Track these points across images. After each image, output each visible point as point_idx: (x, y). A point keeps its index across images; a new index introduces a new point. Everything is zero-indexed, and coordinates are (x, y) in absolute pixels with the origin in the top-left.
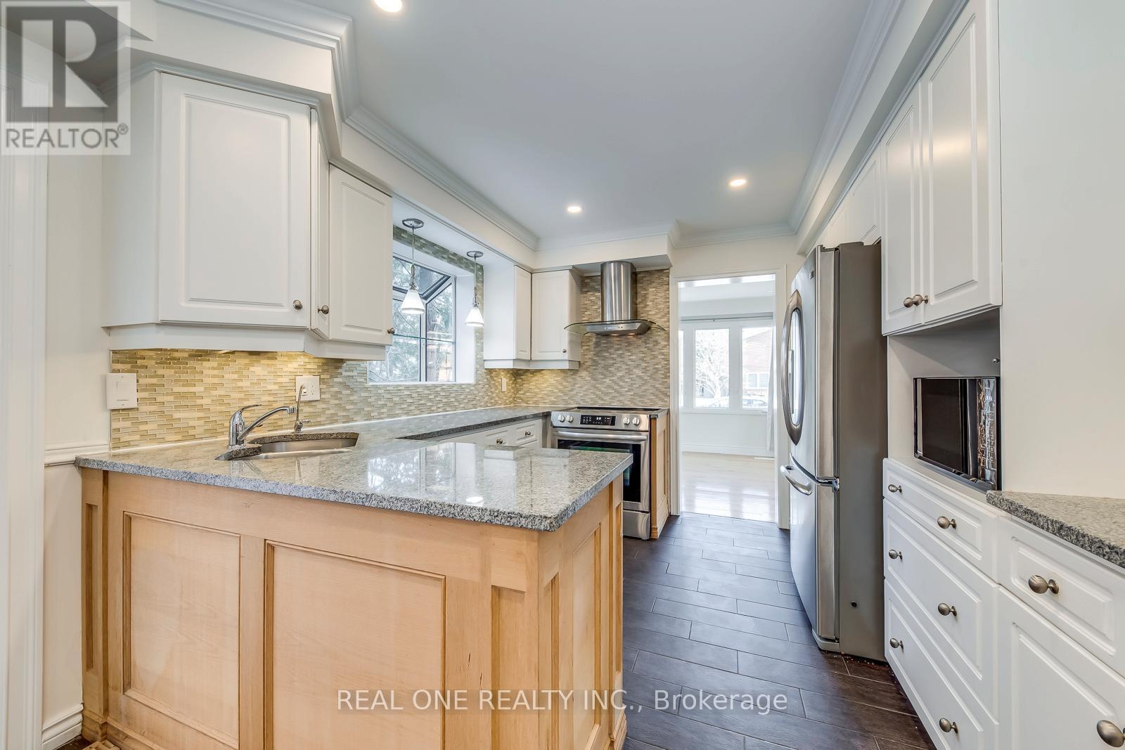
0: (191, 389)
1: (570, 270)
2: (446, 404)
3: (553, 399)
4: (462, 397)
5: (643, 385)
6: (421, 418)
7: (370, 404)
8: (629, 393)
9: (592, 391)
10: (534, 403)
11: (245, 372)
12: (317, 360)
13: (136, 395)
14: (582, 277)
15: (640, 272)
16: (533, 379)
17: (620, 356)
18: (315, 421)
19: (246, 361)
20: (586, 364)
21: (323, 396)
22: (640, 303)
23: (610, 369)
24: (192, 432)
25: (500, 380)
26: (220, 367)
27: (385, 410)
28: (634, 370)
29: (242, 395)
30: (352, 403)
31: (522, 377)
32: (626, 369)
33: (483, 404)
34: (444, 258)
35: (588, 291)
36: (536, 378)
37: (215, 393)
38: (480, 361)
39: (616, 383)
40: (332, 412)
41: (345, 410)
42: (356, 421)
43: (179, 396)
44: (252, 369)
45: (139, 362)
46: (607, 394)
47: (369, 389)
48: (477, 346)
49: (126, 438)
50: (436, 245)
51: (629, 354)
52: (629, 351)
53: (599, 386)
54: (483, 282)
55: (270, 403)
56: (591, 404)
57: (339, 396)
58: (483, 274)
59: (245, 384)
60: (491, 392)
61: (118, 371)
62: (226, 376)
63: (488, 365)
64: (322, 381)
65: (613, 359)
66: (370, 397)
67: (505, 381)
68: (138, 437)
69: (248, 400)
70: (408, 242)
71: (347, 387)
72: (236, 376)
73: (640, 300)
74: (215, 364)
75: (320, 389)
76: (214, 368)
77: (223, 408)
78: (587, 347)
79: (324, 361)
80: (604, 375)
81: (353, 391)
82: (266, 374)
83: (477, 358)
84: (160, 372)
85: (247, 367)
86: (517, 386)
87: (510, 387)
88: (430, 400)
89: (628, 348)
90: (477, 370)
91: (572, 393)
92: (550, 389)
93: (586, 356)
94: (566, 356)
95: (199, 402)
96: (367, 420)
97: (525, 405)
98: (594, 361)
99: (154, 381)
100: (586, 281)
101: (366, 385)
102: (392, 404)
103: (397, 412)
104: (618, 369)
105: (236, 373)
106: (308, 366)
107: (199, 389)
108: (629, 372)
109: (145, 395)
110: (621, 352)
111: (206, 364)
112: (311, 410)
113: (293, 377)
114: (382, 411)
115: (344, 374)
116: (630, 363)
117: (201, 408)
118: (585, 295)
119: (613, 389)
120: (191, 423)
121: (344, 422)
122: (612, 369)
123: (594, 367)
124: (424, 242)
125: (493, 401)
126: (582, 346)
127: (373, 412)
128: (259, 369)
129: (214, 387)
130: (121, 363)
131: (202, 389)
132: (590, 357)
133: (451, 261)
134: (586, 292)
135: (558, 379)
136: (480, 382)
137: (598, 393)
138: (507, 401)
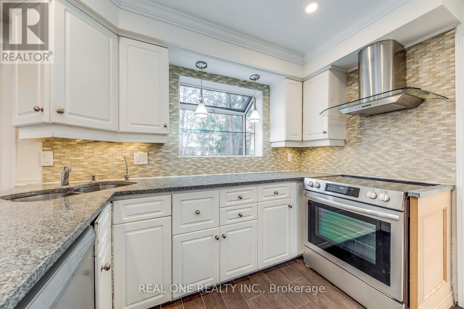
0: (78, 158)
1: (330, 69)
2: (238, 168)
3: (324, 167)
4: (252, 164)
5: (414, 158)
6: (218, 175)
7: (180, 167)
8: (395, 166)
9: (356, 163)
10: (312, 170)
11: (105, 151)
12: (146, 144)
13: (53, 161)
14: (347, 73)
15: (409, 48)
16: (311, 153)
17: (386, 132)
18: (145, 174)
19: (106, 146)
20: (351, 141)
21: (150, 162)
22: (410, 78)
23: (374, 145)
24: (78, 177)
25: (286, 155)
26: (92, 149)
27: (191, 170)
28: (402, 145)
29: (104, 161)
30: (168, 166)
31: (304, 153)
32: (393, 143)
33: (270, 169)
34: (236, 84)
35: (353, 83)
36: (313, 153)
37: (89, 160)
38: (267, 143)
39: (380, 157)
40: (156, 170)
41: (164, 169)
42: (171, 175)
43: (72, 161)
44: (109, 149)
45: (55, 147)
46: (371, 166)
47: (180, 159)
48: (264, 134)
49: (49, 178)
50: (229, 78)
51: (397, 129)
52: (396, 126)
53: (364, 159)
54: (269, 95)
55: (119, 165)
56: (356, 173)
57: (160, 162)
58: (269, 91)
59: (105, 156)
60: (278, 162)
61: (45, 150)
62: (95, 152)
63: (274, 145)
64: (149, 155)
65: (377, 135)
66: (181, 163)
67: (290, 156)
68: (54, 178)
69: (107, 163)
70: (208, 79)
71: (166, 158)
72: (101, 153)
73: (411, 75)
74: (90, 147)
75: (148, 159)
76: (89, 149)
77: (94, 167)
78: (352, 128)
79: (151, 145)
80: (369, 150)
81: (169, 160)
82: (117, 151)
83: (264, 141)
84: (63, 151)
85: (106, 148)
86: (301, 158)
87: (295, 159)
88: (225, 166)
89: (395, 124)
90: (264, 149)
91: (339, 164)
92: (323, 161)
93: (351, 136)
94: (326, 136)
95: (82, 164)
96: (179, 175)
97: (306, 170)
98: (358, 138)
99: (61, 154)
100: (351, 76)
101: (178, 157)
102: (196, 168)
103: (200, 172)
104: (383, 144)
105: (100, 151)
106: (141, 148)
107: (81, 158)
108: (396, 146)
109: (57, 160)
110: (386, 128)
111: (85, 147)
112: (143, 169)
113: (132, 153)
114: (189, 171)
115: (163, 151)
116: (397, 137)
117: (83, 166)
118: (350, 87)
119: (377, 161)
120: (78, 173)
121: (163, 176)
122: (377, 144)
123: (359, 144)
124: (220, 77)
125: (279, 167)
126: (347, 128)
127: (183, 171)
128: (113, 149)
129: (90, 157)
130: (47, 147)
131: (83, 158)
132: (354, 135)
133: (242, 85)
134: (351, 84)
135: (327, 153)
136: (267, 156)
137: (362, 164)
138: (293, 168)
